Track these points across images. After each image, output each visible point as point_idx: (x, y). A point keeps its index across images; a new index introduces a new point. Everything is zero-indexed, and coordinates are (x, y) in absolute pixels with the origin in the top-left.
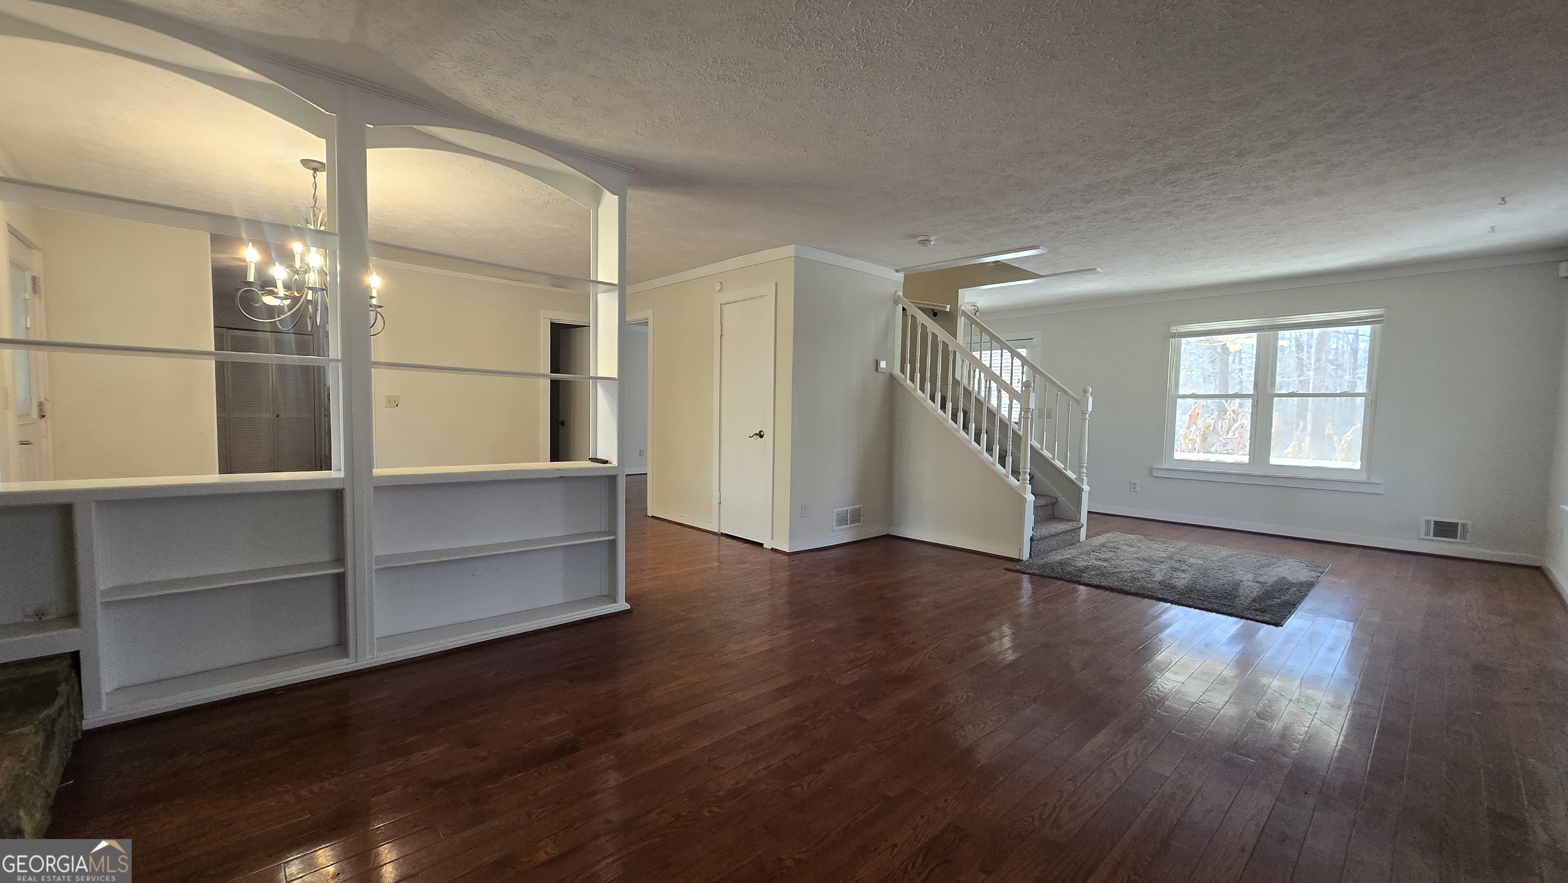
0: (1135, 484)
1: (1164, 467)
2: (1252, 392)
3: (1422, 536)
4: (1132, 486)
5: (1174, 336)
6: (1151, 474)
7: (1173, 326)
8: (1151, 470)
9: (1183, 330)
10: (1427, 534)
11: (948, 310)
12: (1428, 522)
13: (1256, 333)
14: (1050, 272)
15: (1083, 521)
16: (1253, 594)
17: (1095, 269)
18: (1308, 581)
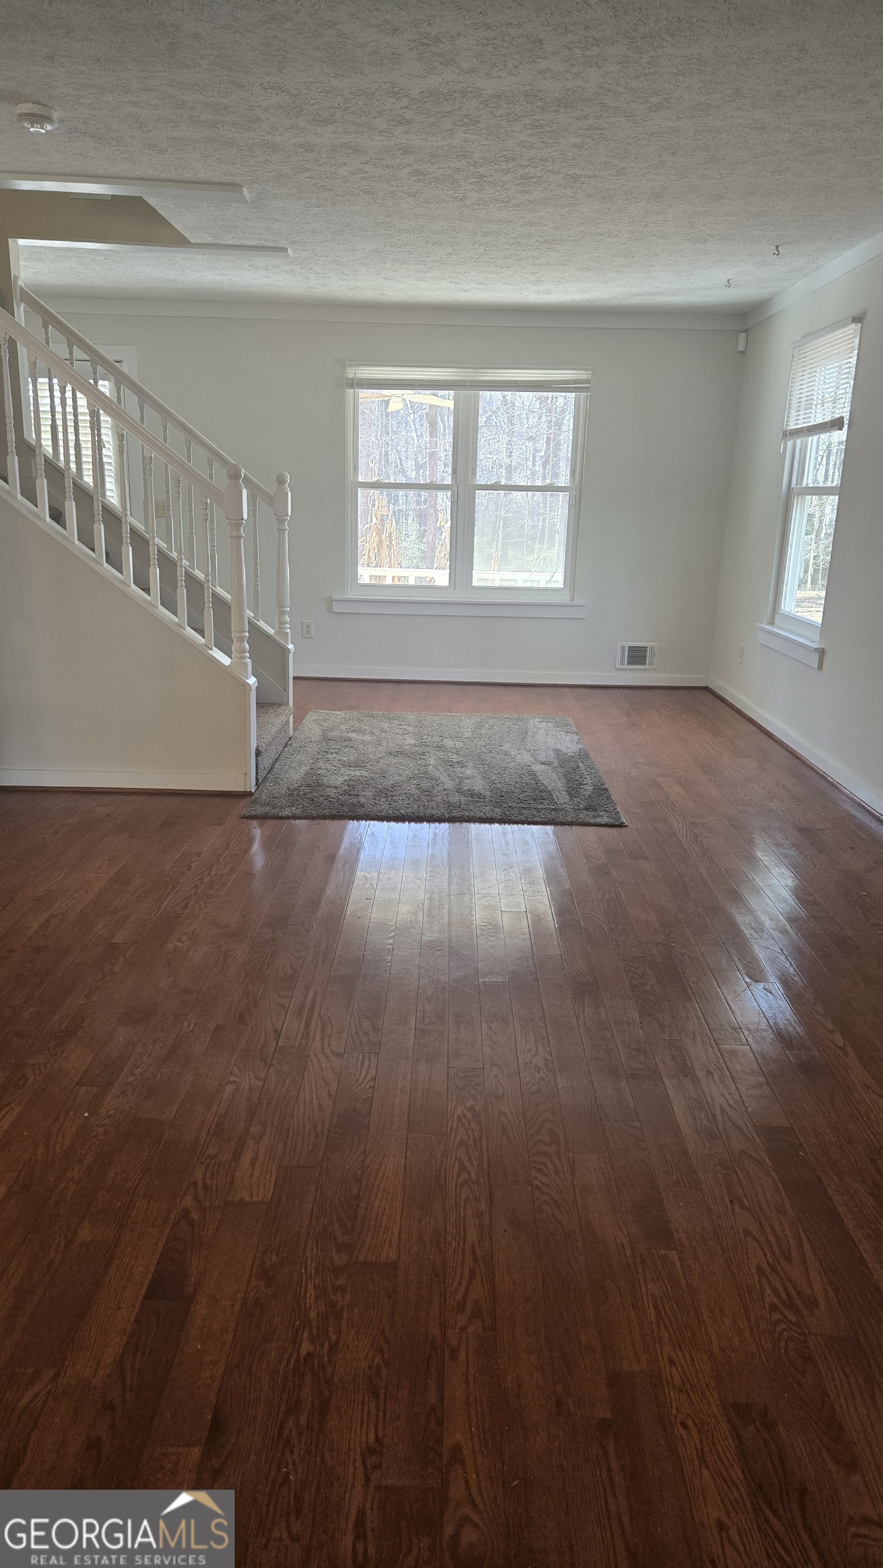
0: (308, 626)
1: (343, 597)
2: (450, 483)
3: (618, 666)
4: (305, 629)
5: (351, 384)
6: (330, 609)
7: (350, 366)
8: (330, 602)
9: (361, 376)
10: (622, 663)
12: (623, 648)
13: (451, 391)
14: (210, 240)
15: (291, 703)
16: (560, 785)
17: (284, 250)
18: (580, 750)
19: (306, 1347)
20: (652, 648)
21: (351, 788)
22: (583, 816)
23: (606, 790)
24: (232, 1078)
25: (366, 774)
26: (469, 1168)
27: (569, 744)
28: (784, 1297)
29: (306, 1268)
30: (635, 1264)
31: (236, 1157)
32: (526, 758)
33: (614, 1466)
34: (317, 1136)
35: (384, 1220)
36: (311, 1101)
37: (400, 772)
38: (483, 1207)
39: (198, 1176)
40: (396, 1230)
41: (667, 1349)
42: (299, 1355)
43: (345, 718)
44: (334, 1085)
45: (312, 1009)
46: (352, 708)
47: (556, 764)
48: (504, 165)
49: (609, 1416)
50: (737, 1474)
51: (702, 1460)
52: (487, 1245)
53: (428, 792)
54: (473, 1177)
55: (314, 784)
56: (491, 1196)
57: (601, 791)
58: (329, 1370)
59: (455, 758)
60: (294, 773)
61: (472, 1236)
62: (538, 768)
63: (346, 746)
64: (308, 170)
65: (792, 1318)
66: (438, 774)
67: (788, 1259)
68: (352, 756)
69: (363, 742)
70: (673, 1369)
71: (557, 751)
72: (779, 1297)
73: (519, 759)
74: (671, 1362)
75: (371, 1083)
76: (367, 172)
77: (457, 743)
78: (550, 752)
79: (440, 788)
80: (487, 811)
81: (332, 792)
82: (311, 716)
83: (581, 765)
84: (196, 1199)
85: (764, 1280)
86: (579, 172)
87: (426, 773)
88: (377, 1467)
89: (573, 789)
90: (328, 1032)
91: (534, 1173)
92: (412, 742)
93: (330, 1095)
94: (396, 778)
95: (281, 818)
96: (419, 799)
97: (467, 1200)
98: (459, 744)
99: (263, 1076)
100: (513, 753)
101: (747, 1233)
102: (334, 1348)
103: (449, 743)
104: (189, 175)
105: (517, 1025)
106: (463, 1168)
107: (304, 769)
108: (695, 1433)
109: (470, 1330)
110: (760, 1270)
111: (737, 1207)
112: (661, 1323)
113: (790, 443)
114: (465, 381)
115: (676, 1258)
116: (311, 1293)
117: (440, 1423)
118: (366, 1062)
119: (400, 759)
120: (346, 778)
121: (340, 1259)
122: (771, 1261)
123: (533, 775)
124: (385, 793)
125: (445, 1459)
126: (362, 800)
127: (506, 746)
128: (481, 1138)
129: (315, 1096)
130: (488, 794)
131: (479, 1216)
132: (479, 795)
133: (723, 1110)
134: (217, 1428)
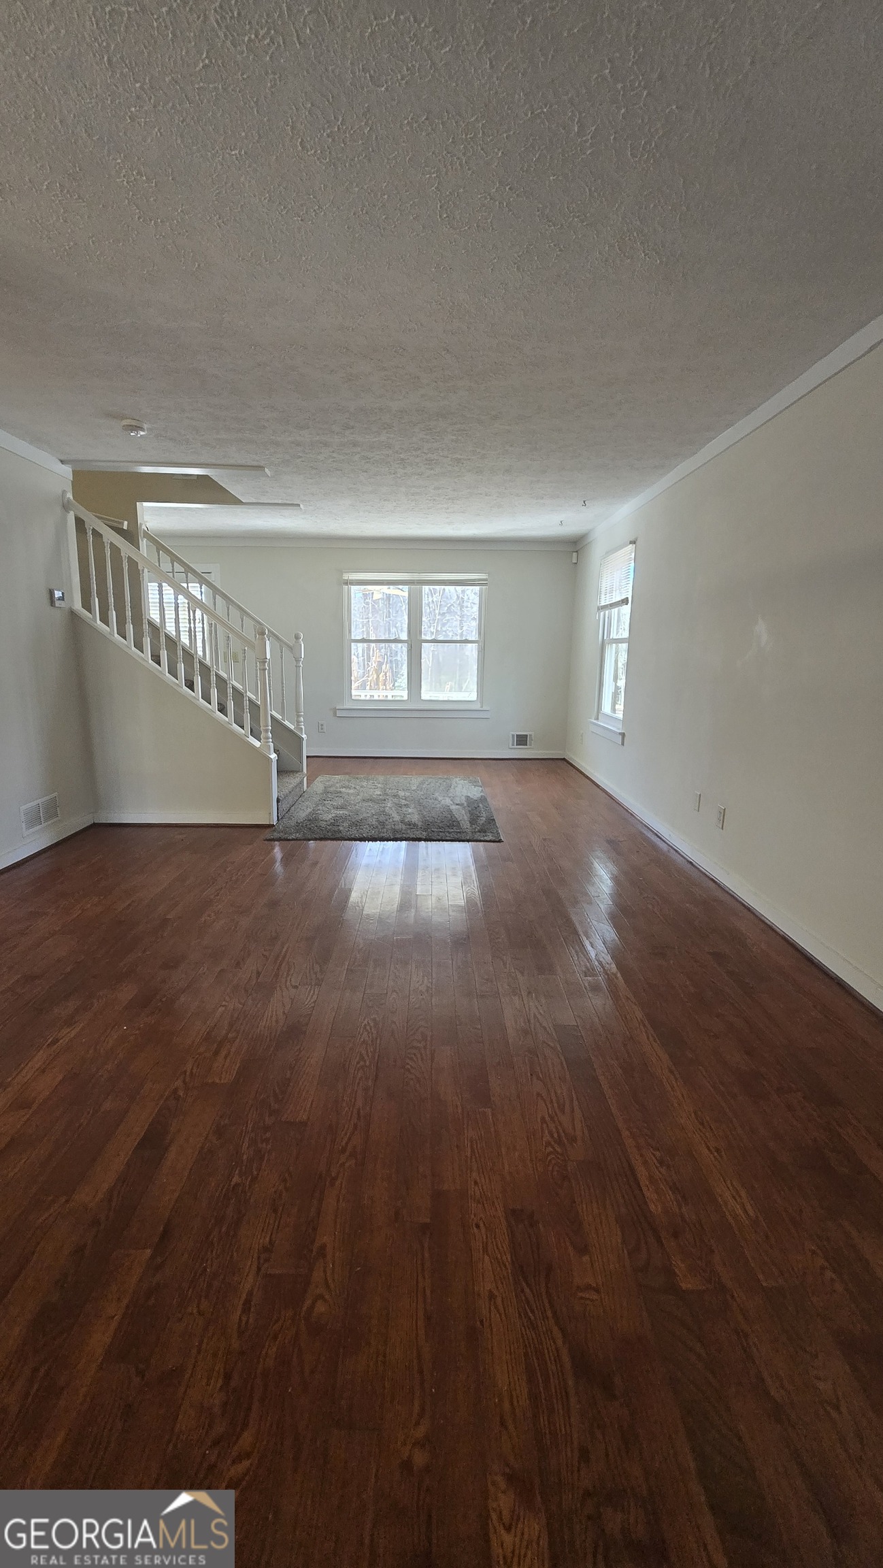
0: (322, 725)
1: (345, 707)
2: (406, 639)
3: (511, 746)
4: (320, 727)
5: (347, 583)
6: (335, 714)
7: (345, 572)
8: (335, 711)
9: (354, 578)
10: (513, 745)
11: (125, 527)
12: (513, 735)
13: (407, 587)
14: (255, 501)
15: (305, 771)
16: (465, 817)
17: (299, 505)
18: (482, 796)
19: (236, 1179)
20: (530, 735)
21: (335, 822)
22: (477, 836)
23: (494, 820)
24: (224, 1003)
25: (346, 813)
26: (366, 1058)
27: (475, 792)
28: (556, 1135)
29: (247, 1126)
30: (463, 1118)
31: (216, 1053)
32: (448, 801)
33: (427, 1255)
34: (270, 1040)
35: (304, 1093)
36: (271, 1017)
37: (368, 812)
38: (370, 1083)
39: (189, 1067)
40: (310, 1100)
41: (475, 1175)
42: (230, 1185)
43: (340, 780)
44: (287, 1008)
45: (284, 957)
46: (346, 774)
47: (465, 805)
48: (414, 453)
49: (428, 1220)
50: (507, 1258)
51: (485, 1250)
52: (368, 1108)
53: (383, 824)
54: (368, 1063)
55: (312, 820)
56: (377, 1076)
57: (491, 821)
58: (249, 1194)
59: (404, 802)
60: (302, 812)
61: (360, 1103)
62: (453, 807)
63: (337, 797)
64: (301, 457)
65: (559, 1150)
66: (391, 812)
67: (563, 1112)
68: (340, 802)
69: (348, 794)
70: (477, 1188)
71: (468, 797)
72: (552, 1136)
73: (443, 802)
74: (476, 1183)
75: (313, 1005)
76: (335, 458)
77: (407, 793)
78: (463, 798)
79: (391, 820)
80: (418, 834)
81: (323, 824)
82: (320, 779)
83: (481, 805)
84: (184, 1082)
85: (545, 1126)
86: (459, 457)
87: (384, 811)
88: (267, 1260)
89: (473, 821)
90: (292, 971)
91: (408, 1061)
92: (379, 793)
93: (284, 1013)
94: (365, 815)
95: (289, 840)
96: (377, 827)
97: (361, 1078)
98: (408, 794)
99: (243, 1001)
100: (440, 799)
101: (538, 1095)
102: (254, 1179)
103: (401, 794)
104: (231, 462)
105: (414, 966)
106: (362, 1058)
107: (309, 810)
108: (483, 1230)
109: (347, 1165)
110: (543, 1119)
111: (534, 1078)
112: (473, 1157)
113: (602, 614)
114: (414, 580)
115: (490, 1114)
116: (246, 1145)
117: (315, 1229)
118: (312, 992)
119: (370, 804)
120: (333, 815)
121: (269, 1121)
122: (551, 1113)
123: (450, 811)
124: (356, 824)
125: (314, 1253)
126: (341, 828)
127: (437, 794)
128: (376, 1038)
129: (274, 1013)
130: (420, 824)
131: (366, 1089)
132: (415, 825)
133: (535, 1015)
134: (166, 1235)
